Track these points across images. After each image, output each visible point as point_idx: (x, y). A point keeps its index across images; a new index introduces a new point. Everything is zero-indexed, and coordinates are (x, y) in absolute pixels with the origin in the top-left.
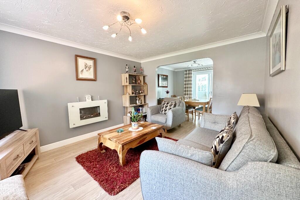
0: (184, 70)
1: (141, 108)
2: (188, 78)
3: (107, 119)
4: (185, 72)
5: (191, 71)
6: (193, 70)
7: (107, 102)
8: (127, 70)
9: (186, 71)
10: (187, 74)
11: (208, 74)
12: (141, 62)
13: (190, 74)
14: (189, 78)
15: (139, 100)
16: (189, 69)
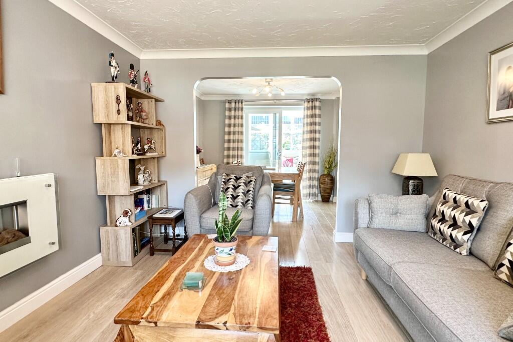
0: (224, 98)
1: (145, 197)
2: (235, 117)
3: (56, 248)
4: (227, 105)
5: (242, 103)
6: (246, 101)
7: (53, 183)
8: (113, 72)
9: (230, 102)
10: (233, 109)
11: (272, 114)
12: (141, 58)
13: (238, 110)
14: (237, 119)
15: (144, 173)
16: (235, 98)
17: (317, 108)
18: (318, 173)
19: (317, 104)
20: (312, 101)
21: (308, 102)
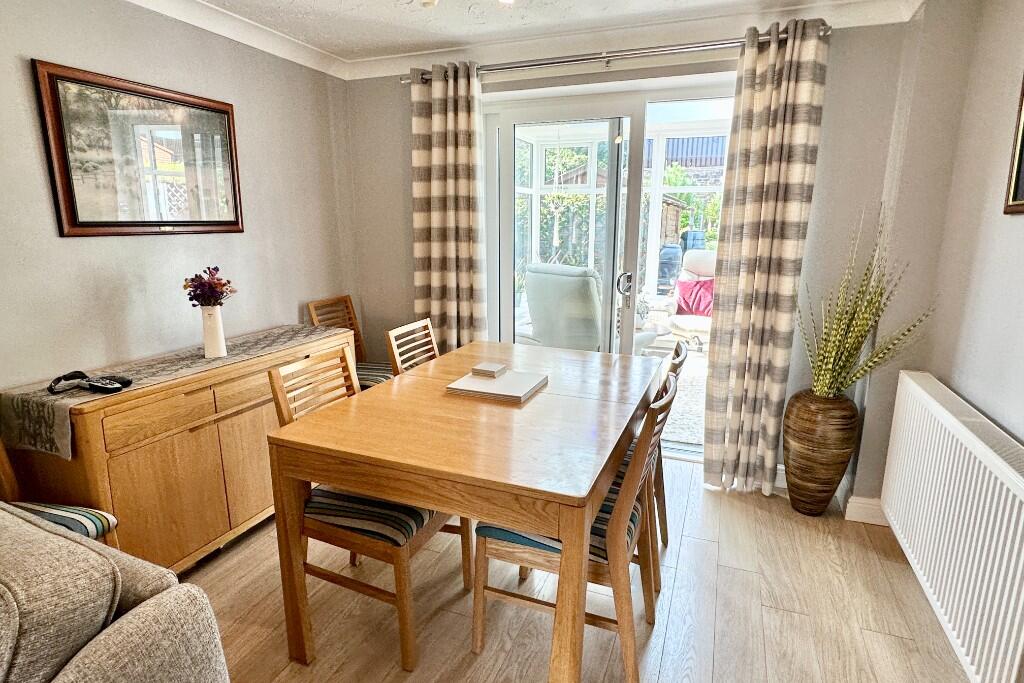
0: (408, 66)
5: (468, 79)
6: (483, 69)
9: (425, 79)
10: (437, 107)
14: (451, 149)
17: (805, 73)
18: (784, 379)
19: (809, 51)
20: (782, 43)
21: (762, 47)
